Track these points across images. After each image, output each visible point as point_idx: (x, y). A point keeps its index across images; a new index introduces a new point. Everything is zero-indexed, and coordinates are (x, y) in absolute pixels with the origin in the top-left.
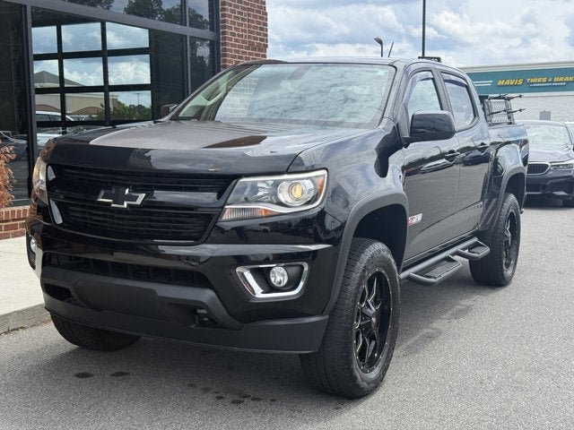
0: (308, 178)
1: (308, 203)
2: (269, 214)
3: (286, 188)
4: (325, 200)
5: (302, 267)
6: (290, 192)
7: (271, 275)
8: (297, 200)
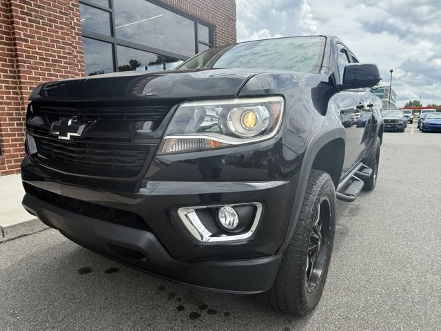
0: (262, 104)
1: (262, 133)
2: (218, 145)
3: (237, 116)
4: (281, 131)
5: (255, 209)
6: (241, 120)
7: (220, 215)
8: (250, 129)
